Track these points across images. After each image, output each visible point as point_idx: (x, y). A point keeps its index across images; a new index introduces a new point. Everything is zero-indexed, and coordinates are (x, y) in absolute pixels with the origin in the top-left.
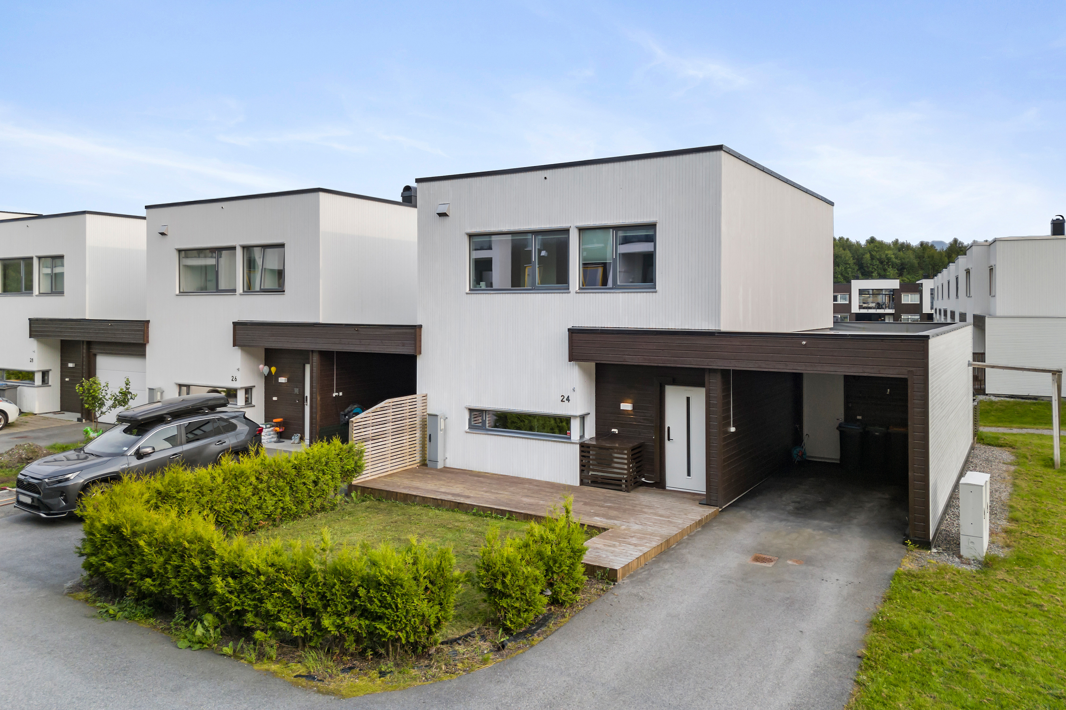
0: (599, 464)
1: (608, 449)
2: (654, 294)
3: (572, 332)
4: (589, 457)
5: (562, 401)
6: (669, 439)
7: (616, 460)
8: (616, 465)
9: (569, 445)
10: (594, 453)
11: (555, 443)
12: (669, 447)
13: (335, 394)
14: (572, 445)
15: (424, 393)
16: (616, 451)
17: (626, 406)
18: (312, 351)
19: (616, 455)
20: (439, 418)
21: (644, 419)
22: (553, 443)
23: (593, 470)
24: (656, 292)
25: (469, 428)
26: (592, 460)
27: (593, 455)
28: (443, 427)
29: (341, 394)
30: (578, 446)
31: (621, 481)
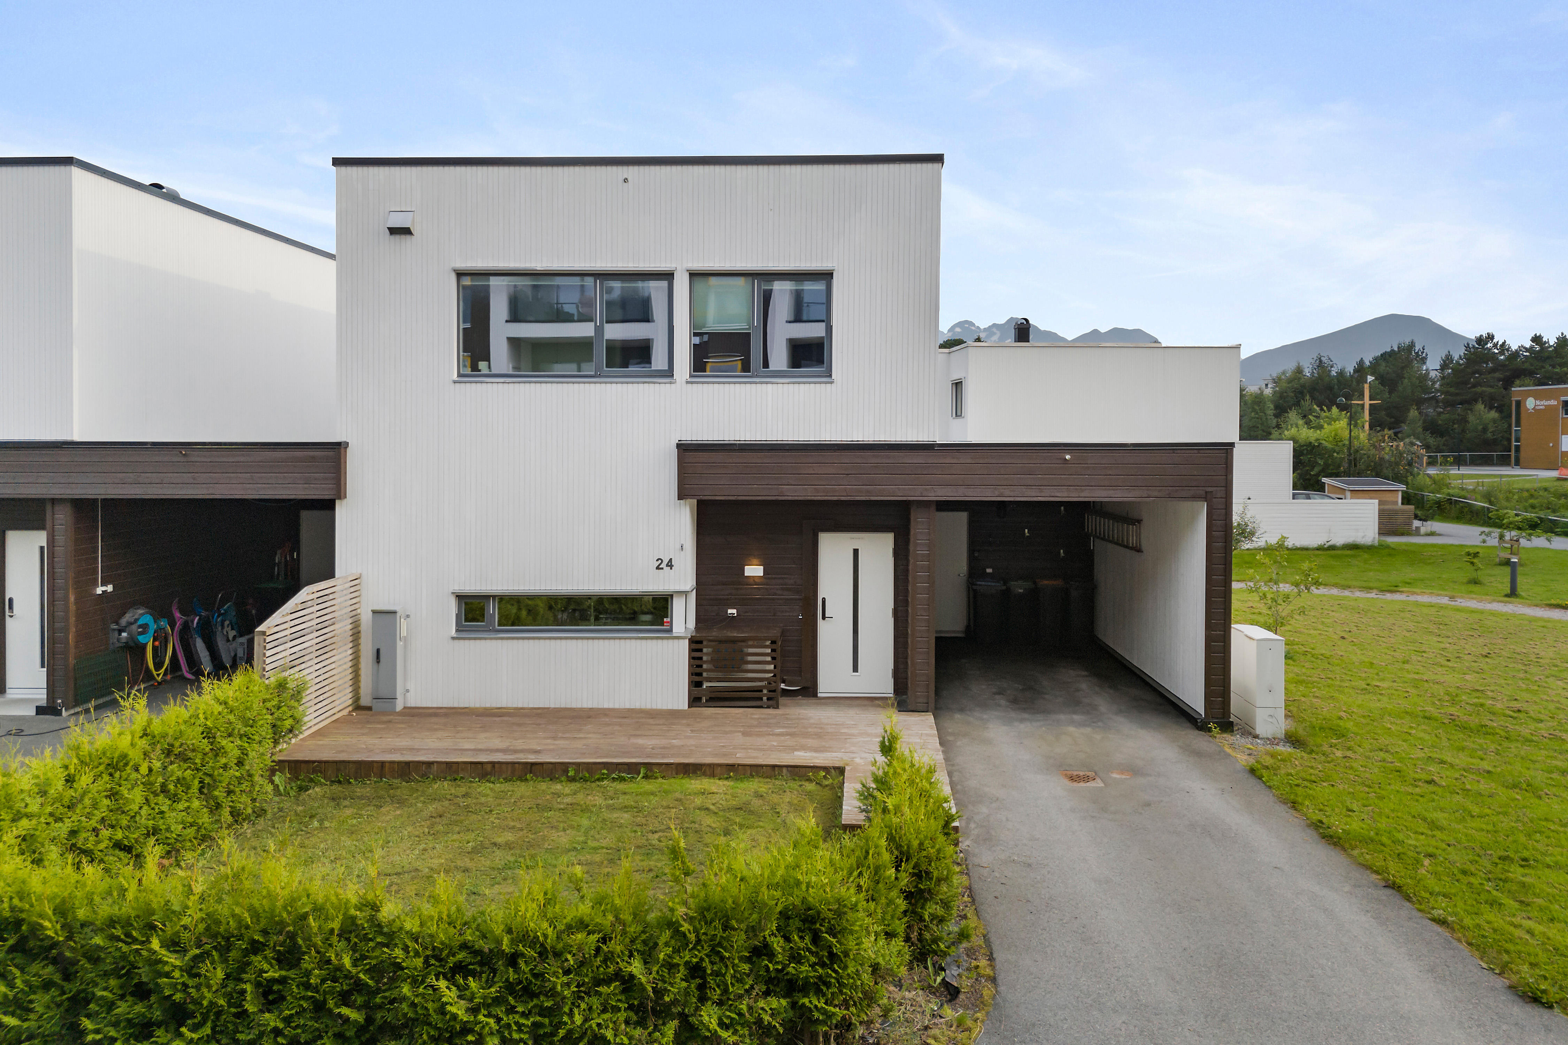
0: (717, 668)
1: (734, 641)
2: (829, 385)
3: (685, 449)
4: (701, 658)
5: (658, 568)
6: (824, 617)
7: (750, 658)
8: (751, 667)
9: (671, 641)
10: (710, 650)
11: (644, 642)
12: (823, 628)
13: (99, 590)
14: (676, 641)
15: (354, 571)
16: (750, 643)
17: (754, 570)
18: (53, 501)
19: (751, 650)
20: (398, 615)
21: (783, 589)
22: (638, 641)
23: (710, 680)
24: (831, 383)
25: (457, 631)
26: (706, 662)
27: (707, 654)
28: (404, 633)
29: (110, 588)
30: (687, 641)
31: (761, 691)
